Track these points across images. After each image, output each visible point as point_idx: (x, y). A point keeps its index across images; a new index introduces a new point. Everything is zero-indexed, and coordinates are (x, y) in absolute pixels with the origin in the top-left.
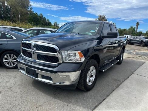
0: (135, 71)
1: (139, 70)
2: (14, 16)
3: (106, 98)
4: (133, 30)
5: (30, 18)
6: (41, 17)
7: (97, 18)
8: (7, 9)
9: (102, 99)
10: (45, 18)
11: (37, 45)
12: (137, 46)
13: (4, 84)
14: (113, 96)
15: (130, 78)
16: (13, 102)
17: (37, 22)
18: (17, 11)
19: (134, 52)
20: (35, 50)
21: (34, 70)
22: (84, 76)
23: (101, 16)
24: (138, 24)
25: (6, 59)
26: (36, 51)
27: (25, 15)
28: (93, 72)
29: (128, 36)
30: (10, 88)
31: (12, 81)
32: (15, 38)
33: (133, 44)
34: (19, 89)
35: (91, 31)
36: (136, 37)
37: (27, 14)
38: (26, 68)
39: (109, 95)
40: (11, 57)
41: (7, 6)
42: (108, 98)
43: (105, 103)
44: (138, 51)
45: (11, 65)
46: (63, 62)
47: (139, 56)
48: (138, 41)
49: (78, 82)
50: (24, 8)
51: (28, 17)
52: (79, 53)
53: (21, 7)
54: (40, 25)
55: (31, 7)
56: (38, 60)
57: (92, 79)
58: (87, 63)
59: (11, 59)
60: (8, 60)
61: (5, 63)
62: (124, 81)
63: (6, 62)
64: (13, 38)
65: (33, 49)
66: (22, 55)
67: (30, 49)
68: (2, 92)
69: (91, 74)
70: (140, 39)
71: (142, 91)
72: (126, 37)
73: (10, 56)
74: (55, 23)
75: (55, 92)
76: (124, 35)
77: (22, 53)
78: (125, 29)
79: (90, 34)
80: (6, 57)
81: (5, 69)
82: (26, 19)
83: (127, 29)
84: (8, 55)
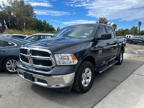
0: (135, 70)
1: (139, 69)
2: (20, 24)
3: (102, 99)
4: (136, 29)
5: (34, 25)
6: (45, 23)
7: (98, 21)
8: (13, 19)
9: (98, 101)
10: (48, 24)
11: (33, 50)
12: (140, 45)
13: (6, 89)
14: (109, 97)
15: (129, 78)
16: (12, 105)
17: (41, 28)
18: (22, 19)
19: (136, 52)
20: (30, 56)
21: (31, 74)
22: (78, 78)
23: (101, 18)
24: (140, 24)
25: (9, 65)
26: (32, 56)
27: (30, 23)
28: (88, 74)
29: (130, 36)
30: (10, 92)
31: (13, 85)
32: (16, 45)
33: (136, 44)
34: (19, 92)
35: (86, 34)
36: (138, 36)
37: (31, 21)
38: (24, 72)
39: (105, 96)
40: (13, 63)
41: (13, 16)
42: (104, 99)
43: (100, 104)
44: (140, 50)
45: (13, 70)
46: (57, 66)
47: (142, 55)
48: (140, 40)
49: (73, 84)
50: (29, 17)
51: (33, 24)
52: (71, 56)
53: (26, 16)
54: (44, 31)
55: (35, 15)
56: (34, 64)
57: (88, 81)
58: (81, 65)
59: (13, 64)
60: (10, 66)
61: (8, 69)
62: (122, 81)
63: (9, 67)
64: (14, 45)
65: (29, 55)
66: (21, 60)
67: (27, 54)
68: (2, 96)
69: (87, 76)
70: (142, 39)
71: (140, 91)
72: (129, 37)
73: (12, 61)
74: (58, 28)
75: (52, 94)
76: (127, 35)
77: (20, 59)
78: (127, 29)
79: (85, 37)
80: (8, 62)
81: (8, 74)
82: (31, 26)
83: (129, 29)
84: (10, 61)
